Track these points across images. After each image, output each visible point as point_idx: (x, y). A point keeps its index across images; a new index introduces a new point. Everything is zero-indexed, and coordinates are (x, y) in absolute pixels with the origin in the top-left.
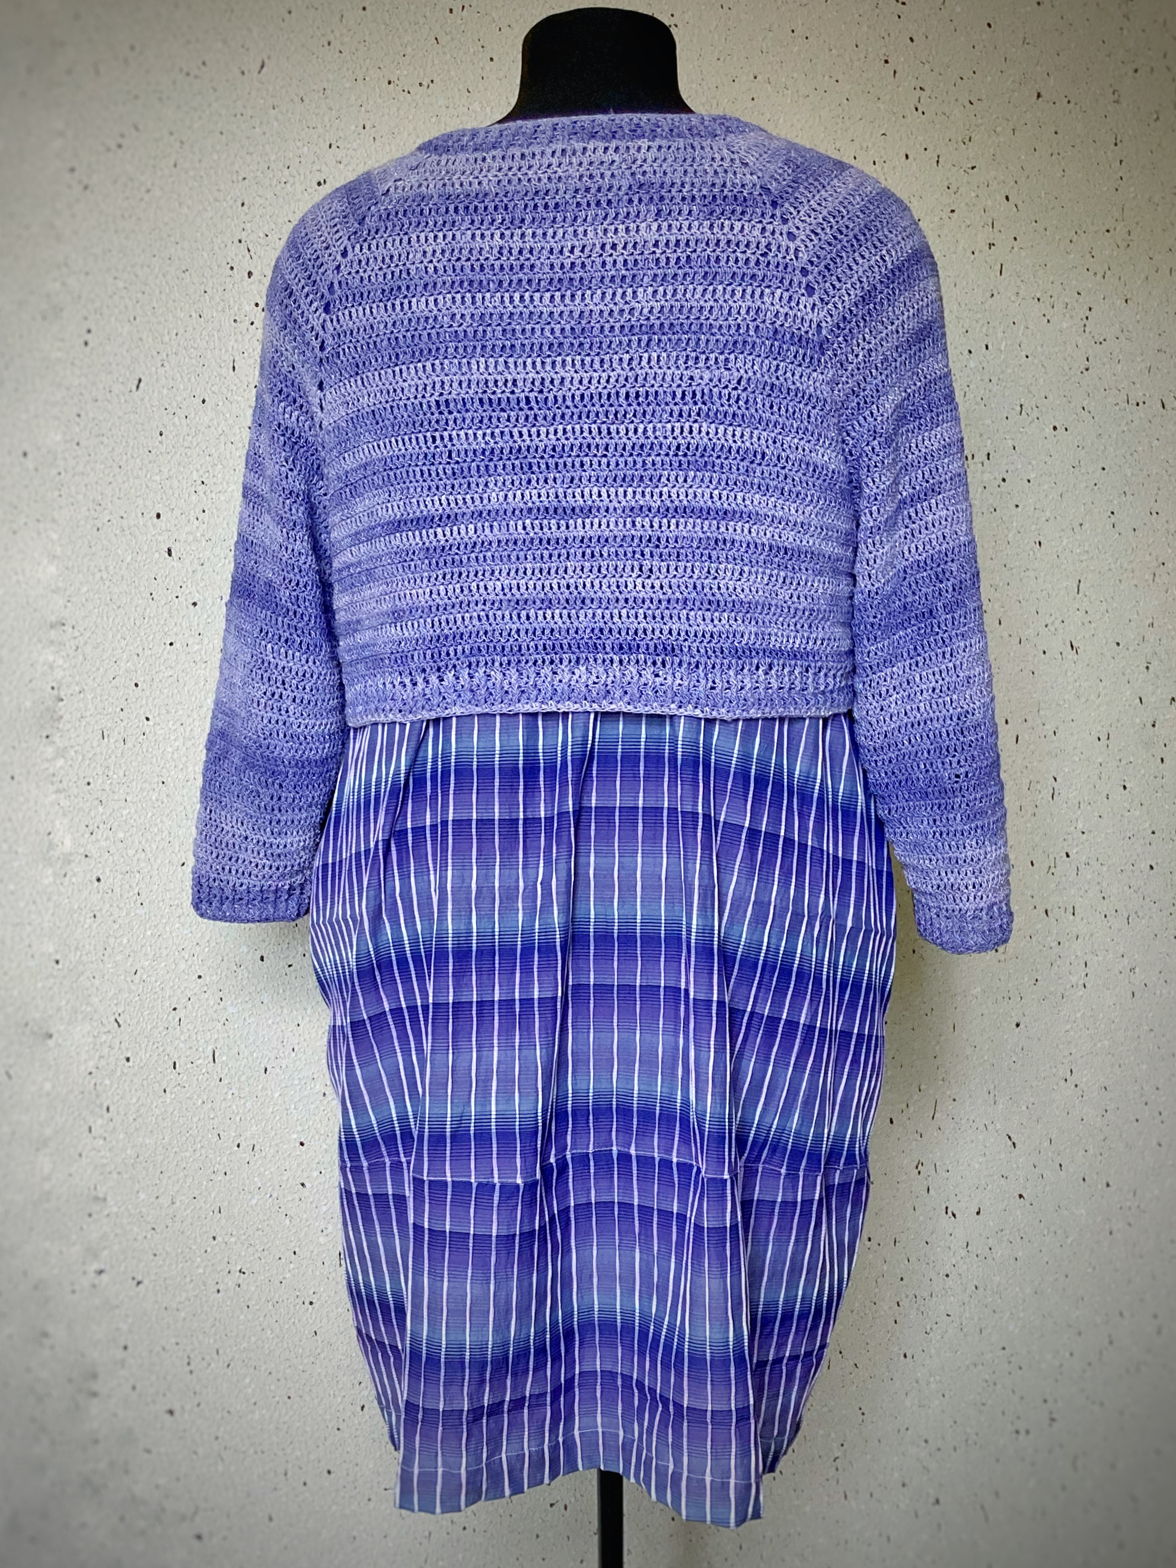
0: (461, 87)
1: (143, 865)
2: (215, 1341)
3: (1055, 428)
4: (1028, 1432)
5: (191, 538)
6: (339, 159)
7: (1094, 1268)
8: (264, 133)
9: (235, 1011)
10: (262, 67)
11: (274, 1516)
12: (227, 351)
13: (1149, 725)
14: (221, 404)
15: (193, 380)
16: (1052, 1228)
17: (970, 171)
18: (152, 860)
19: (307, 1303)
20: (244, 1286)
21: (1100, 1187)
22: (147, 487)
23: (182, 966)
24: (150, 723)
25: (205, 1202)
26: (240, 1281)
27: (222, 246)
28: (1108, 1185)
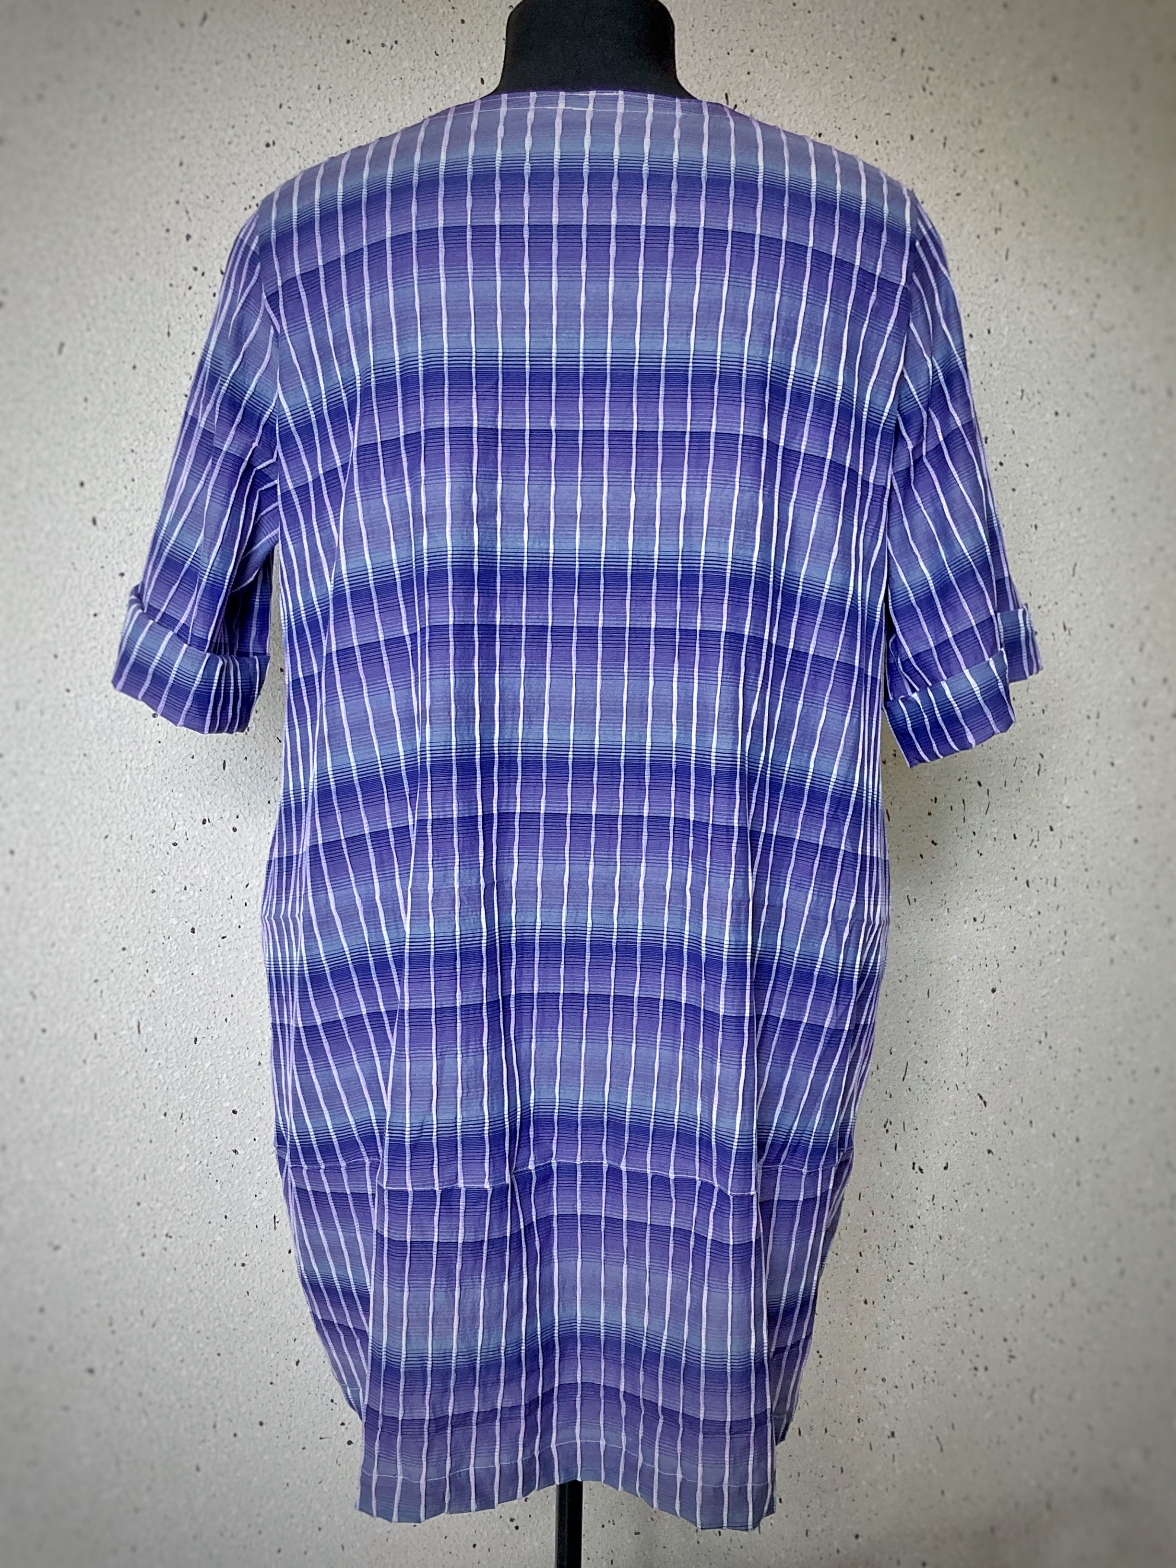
10: (205, 18)
12: (161, 316)
17: (979, 155)
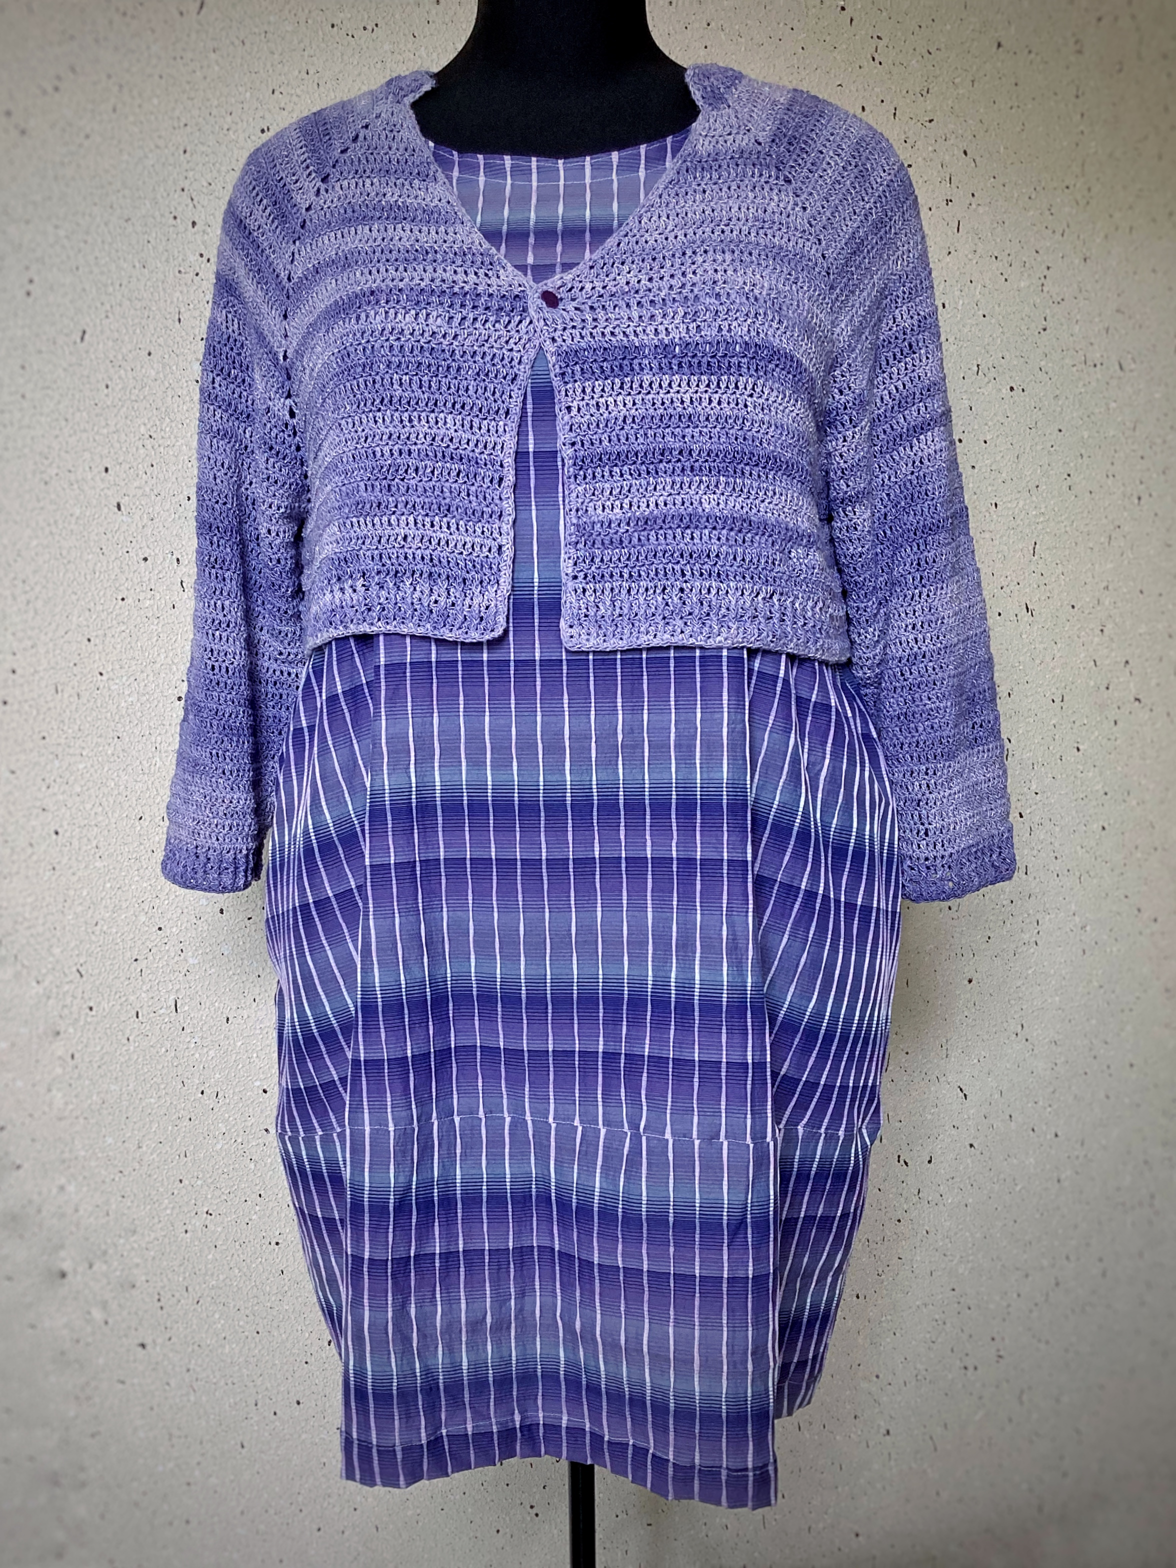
0: (407, 32)
1: (100, 818)
2: (185, 1278)
3: (1012, 389)
4: (976, 1368)
5: (140, 492)
6: (282, 105)
7: (1042, 1214)
8: (205, 78)
9: (196, 961)
11: (245, 1444)
13: (1103, 688)
14: (166, 356)
15: (138, 331)
16: (1002, 1176)
18: (110, 815)
19: (273, 1243)
20: (211, 1227)
21: (1048, 1137)
22: (95, 440)
23: (143, 918)
24: (104, 678)
25: (171, 1147)
26: (207, 1223)
27: (165, 194)
28: (1056, 1135)
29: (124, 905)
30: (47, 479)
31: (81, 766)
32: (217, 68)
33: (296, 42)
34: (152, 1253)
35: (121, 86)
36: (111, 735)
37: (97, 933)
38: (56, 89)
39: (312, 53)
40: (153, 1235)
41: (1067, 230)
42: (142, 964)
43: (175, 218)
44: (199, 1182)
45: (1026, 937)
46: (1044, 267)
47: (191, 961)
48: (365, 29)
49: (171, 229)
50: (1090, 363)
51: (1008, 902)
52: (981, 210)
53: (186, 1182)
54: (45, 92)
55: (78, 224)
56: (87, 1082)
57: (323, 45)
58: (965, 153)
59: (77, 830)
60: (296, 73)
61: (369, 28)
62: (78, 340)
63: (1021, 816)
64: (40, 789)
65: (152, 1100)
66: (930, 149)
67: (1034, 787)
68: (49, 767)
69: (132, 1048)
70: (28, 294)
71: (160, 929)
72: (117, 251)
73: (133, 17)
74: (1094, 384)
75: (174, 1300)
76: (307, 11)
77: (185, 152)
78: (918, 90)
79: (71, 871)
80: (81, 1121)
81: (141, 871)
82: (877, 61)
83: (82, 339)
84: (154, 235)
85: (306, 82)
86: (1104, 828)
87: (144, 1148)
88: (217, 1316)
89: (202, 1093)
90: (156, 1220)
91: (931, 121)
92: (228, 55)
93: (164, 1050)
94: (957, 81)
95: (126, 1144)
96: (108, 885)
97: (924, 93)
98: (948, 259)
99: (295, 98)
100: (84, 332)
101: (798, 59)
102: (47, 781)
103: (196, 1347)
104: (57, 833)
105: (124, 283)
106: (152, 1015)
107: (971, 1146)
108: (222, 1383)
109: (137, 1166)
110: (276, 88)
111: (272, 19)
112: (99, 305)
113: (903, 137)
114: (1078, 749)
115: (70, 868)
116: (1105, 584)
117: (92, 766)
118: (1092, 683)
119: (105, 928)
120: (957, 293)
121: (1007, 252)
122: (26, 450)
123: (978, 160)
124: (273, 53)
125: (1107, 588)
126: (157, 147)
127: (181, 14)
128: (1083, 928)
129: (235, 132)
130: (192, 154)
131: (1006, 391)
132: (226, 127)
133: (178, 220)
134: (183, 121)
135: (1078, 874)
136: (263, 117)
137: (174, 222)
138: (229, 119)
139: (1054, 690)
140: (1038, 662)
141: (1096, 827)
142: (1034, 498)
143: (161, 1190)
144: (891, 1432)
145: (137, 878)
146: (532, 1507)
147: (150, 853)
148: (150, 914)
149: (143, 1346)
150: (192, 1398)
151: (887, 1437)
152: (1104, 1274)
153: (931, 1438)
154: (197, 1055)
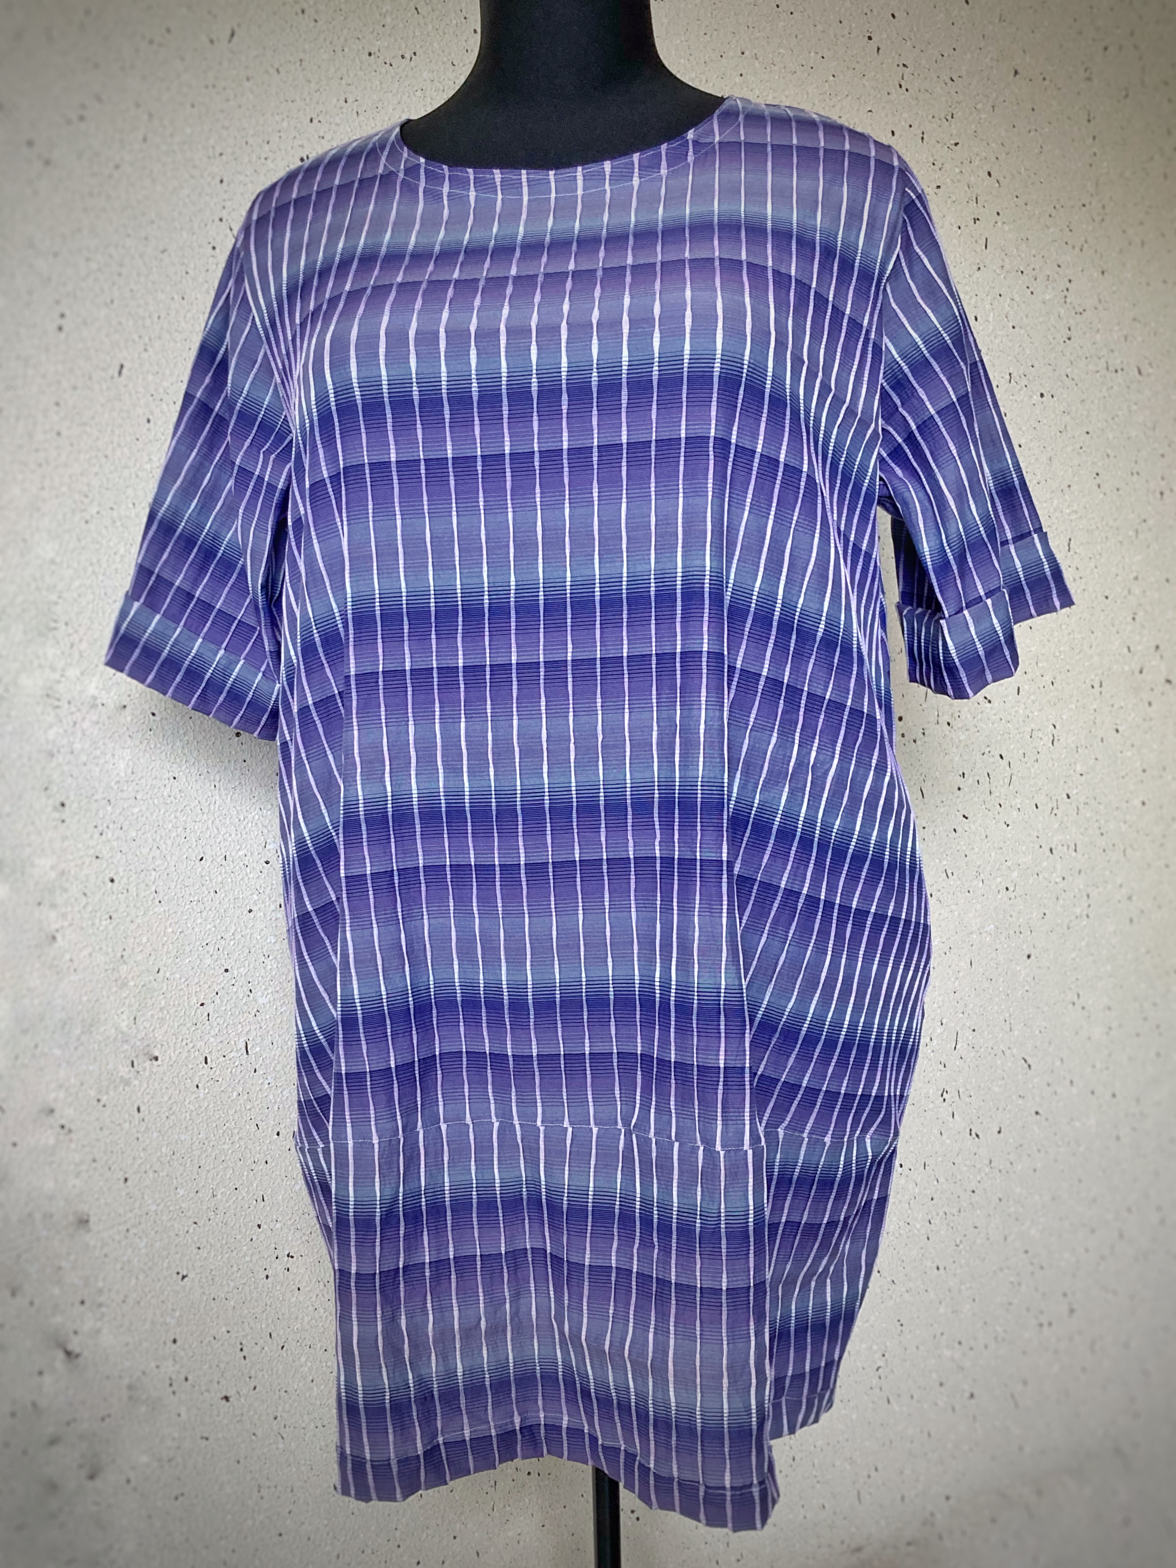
0: (446, 60)
1: (158, 862)
2: (268, 1325)
4: (1050, 1324)
6: (321, 134)
7: (1104, 1171)
8: (239, 106)
9: (266, 1001)
10: (232, 35)
13: (1137, 672)
16: (1066, 1139)
17: (954, 148)
18: (169, 858)
20: (293, 1269)
21: (1107, 1098)
27: (202, 225)
29: (188, 949)
30: (88, 517)
31: (136, 810)
32: (251, 96)
33: (332, 69)
34: (232, 1303)
35: (151, 115)
36: (167, 776)
37: (159, 980)
38: (82, 118)
39: (350, 82)
40: (232, 1284)
41: (1086, 246)
42: (209, 1008)
43: (214, 248)
44: (279, 1225)
45: (1078, 911)
46: (1066, 280)
47: (261, 1001)
48: (403, 57)
49: (211, 260)
50: (1112, 368)
51: (1059, 880)
52: (1006, 228)
53: (263, 1226)
54: (69, 122)
55: (111, 256)
56: (155, 1135)
57: (361, 73)
58: (989, 174)
59: (134, 876)
60: (335, 101)
61: (408, 56)
62: (116, 374)
63: (1068, 797)
64: (92, 837)
65: (226, 1147)
66: (957, 170)
67: (1079, 768)
68: (101, 814)
69: (202, 1095)
70: (60, 329)
71: (226, 971)
72: (154, 283)
73: (160, 45)
74: (1116, 388)
75: (258, 1348)
76: (342, 39)
77: (222, 181)
78: (943, 116)
79: (129, 918)
80: (151, 1175)
81: (204, 914)
82: (904, 88)
83: (120, 373)
84: (192, 266)
85: (344, 110)
86: (1144, 803)
87: (219, 1196)
88: (303, 1359)
89: (278, 1134)
90: (235, 1268)
91: (956, 144)
92: (263, 83)
93: (235, 1094)
94: (979, 106)
95: (200, 1195)
96: (170, 930)
97: (949, 118)
98: (978, 274)
99: (333, 126)
100: (122, 366)
101: (830, 86)
102: (100, 828)
103: (283, 1393)
104: (112, 881)
105: (163, 315)
106: (222, 1059)
107: (1037, 1113)
108: (312, 1426)
109: (211, 1215)
110: (314, 116)
111: (307, 46)
112: (136, 338)
113: (931, 160)
114: (1117, 731)
115: (128, 914)
116: (1135, 574)
117: (147, 809)
118: (1127, 668)
119: (168, 975)
120: (988, 306)
121: (1032, 266)
122: (64, 489)
123: (1001, 179)
124: (309, 81)
125: (1136, 578)
126: (192, 177)
127: (212, 41)
128: (1130, 898)
129: (273, 161)
130: (228, 185)
131: (1036, 397)
132: (264, 156)
133: (217, 250)
134: (219, 150)
135: (1122, 848)
136: (302, 146)
137: (213, 252)
138: (266, 147)
139: (1092, 677)
140: (1077, 651)
141: (1137, 802)
142: (1067, 497)
143: (239, 1237)
144: (976, 1394)
145: (199, 921)
146: (633, 1512)
147: (212, 894)
148: (215, 957)
149: (227, 1398)
150: (281, 1446)
151: (972, 1401)
152: (1162, 1221)
153: (1012, 1396)
154: (271, 1097)
